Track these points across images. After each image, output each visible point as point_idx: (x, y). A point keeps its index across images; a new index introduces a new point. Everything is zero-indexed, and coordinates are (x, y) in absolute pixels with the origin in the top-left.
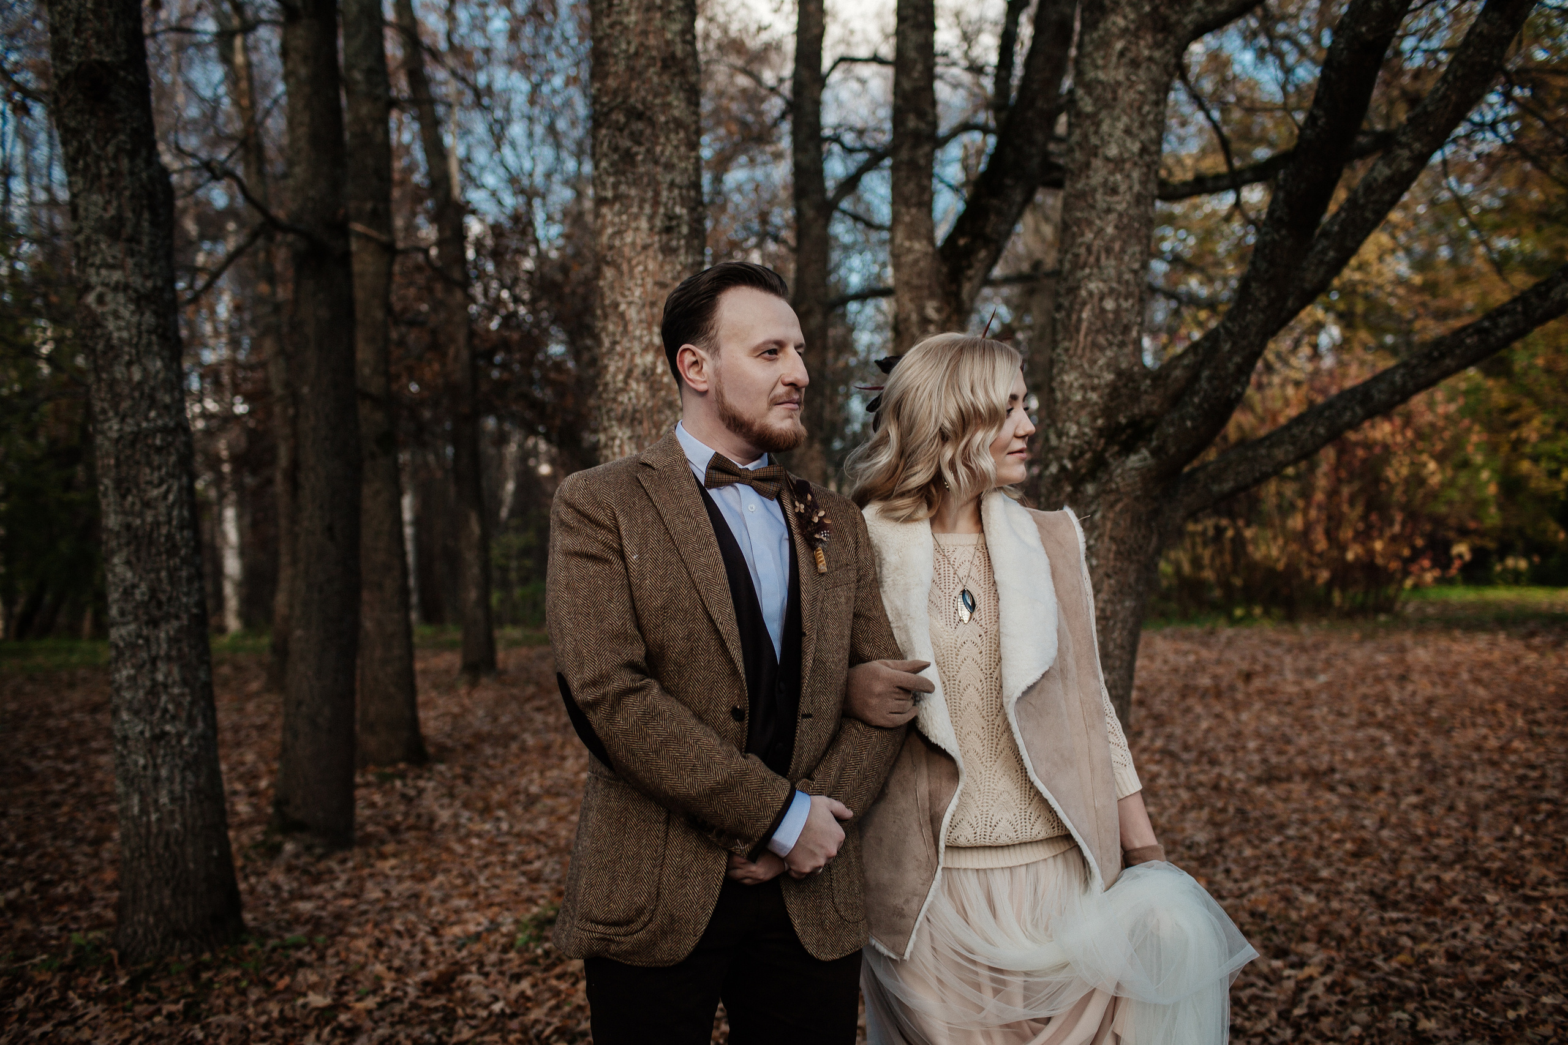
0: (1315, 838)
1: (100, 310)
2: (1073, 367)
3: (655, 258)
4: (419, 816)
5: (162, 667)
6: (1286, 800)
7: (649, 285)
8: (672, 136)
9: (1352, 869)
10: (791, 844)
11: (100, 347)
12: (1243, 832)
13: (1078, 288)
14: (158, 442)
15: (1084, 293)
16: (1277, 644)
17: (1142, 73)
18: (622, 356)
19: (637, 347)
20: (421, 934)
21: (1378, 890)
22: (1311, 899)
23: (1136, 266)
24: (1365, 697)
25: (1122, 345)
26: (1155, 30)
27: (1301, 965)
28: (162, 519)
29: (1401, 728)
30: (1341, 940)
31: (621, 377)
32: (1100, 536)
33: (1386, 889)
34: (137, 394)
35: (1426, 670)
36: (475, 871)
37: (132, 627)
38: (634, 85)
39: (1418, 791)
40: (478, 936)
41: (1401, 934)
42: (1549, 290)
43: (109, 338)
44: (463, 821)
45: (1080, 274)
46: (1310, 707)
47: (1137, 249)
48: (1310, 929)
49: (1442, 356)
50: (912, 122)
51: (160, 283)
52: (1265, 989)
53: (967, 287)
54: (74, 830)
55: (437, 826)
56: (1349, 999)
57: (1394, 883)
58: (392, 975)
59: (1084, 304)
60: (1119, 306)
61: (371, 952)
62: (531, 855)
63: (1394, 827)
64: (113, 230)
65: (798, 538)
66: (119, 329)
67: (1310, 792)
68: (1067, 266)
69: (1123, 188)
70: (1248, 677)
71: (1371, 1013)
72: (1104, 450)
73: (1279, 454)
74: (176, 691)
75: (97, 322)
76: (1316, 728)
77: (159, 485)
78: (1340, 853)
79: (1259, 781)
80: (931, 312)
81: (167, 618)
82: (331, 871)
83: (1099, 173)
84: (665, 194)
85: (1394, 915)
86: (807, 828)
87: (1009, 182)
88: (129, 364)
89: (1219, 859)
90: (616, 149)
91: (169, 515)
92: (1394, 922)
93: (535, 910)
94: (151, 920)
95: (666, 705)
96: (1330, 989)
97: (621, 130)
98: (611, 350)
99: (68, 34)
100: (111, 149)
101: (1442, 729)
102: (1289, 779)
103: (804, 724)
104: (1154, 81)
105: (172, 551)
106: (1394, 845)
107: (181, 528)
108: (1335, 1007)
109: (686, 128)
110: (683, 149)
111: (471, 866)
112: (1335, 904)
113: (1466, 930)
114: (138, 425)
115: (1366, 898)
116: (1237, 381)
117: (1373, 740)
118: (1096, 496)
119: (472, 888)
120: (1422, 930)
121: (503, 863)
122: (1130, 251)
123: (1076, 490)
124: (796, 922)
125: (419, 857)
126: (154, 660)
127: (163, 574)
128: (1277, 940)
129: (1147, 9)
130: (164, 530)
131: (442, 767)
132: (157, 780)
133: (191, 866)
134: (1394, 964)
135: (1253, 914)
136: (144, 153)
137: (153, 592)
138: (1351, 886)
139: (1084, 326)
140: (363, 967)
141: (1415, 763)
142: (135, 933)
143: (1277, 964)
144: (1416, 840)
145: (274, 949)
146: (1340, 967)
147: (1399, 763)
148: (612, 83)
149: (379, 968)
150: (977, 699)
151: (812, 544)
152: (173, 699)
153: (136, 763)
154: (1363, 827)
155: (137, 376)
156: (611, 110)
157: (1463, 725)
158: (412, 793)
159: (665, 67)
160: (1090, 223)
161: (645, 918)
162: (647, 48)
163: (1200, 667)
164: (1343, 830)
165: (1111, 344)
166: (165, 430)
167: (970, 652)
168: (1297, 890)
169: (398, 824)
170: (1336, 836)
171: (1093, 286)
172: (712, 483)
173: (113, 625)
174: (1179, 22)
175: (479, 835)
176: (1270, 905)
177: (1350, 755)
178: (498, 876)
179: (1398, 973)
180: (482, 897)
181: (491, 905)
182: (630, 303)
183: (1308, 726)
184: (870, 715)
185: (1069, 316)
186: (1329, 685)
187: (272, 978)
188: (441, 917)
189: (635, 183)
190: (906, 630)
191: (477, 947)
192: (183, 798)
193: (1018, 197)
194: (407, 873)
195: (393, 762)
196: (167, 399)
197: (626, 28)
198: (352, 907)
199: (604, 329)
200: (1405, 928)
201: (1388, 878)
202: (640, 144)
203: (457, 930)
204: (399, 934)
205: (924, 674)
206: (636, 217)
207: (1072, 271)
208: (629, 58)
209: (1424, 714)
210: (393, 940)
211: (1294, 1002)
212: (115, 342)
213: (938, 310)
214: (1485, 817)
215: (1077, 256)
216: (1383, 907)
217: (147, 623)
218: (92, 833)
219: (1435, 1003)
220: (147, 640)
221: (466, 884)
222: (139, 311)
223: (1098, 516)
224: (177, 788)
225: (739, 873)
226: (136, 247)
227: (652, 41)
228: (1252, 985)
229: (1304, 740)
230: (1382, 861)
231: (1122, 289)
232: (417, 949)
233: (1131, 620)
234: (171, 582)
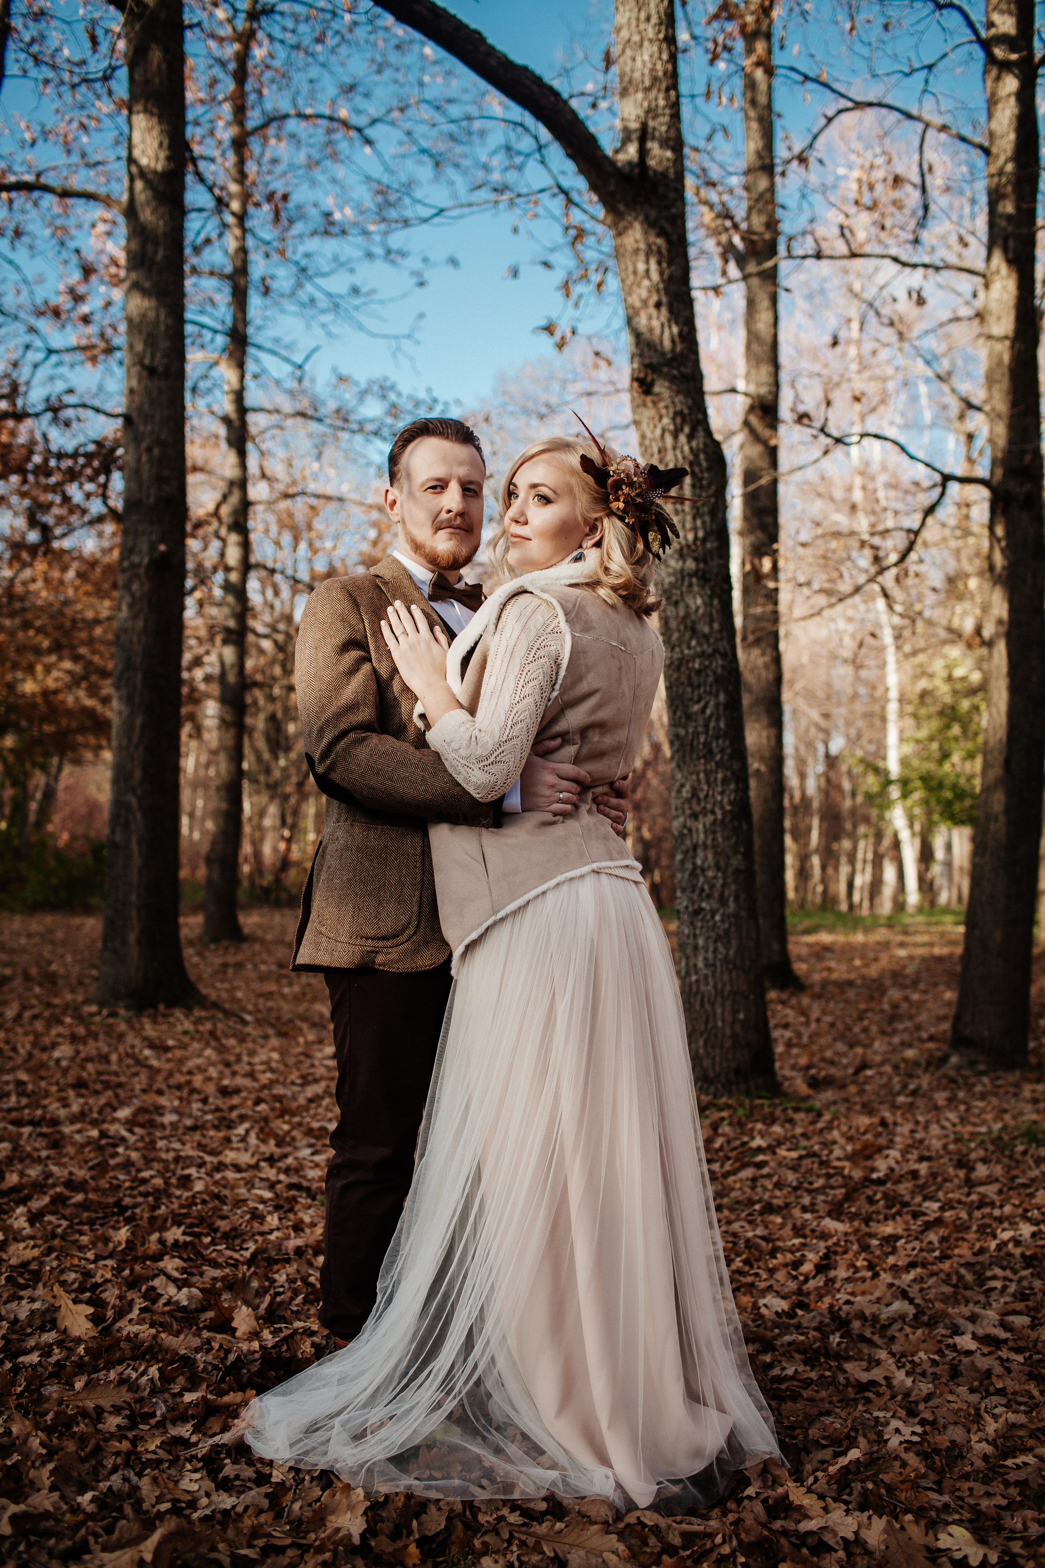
5: (701, 853)
14: (696, 666)
28: (700, 729)
74: (710, 874)
77: (698, 701)
81: (704, 812)
91: (706, 726)
105: (710, 757)
107: (718, 737)
114: (682, 652)
126: (695, 847)
127: (703, 776)
130: (702, 739)
132: (696, 948)
137: (694, 792)
152: (709, 880)
166: (702, 655)
172: (435, 596)
192: (715, 965)
196: (706, 630)
224: (710, 955)
234: (708, 783)
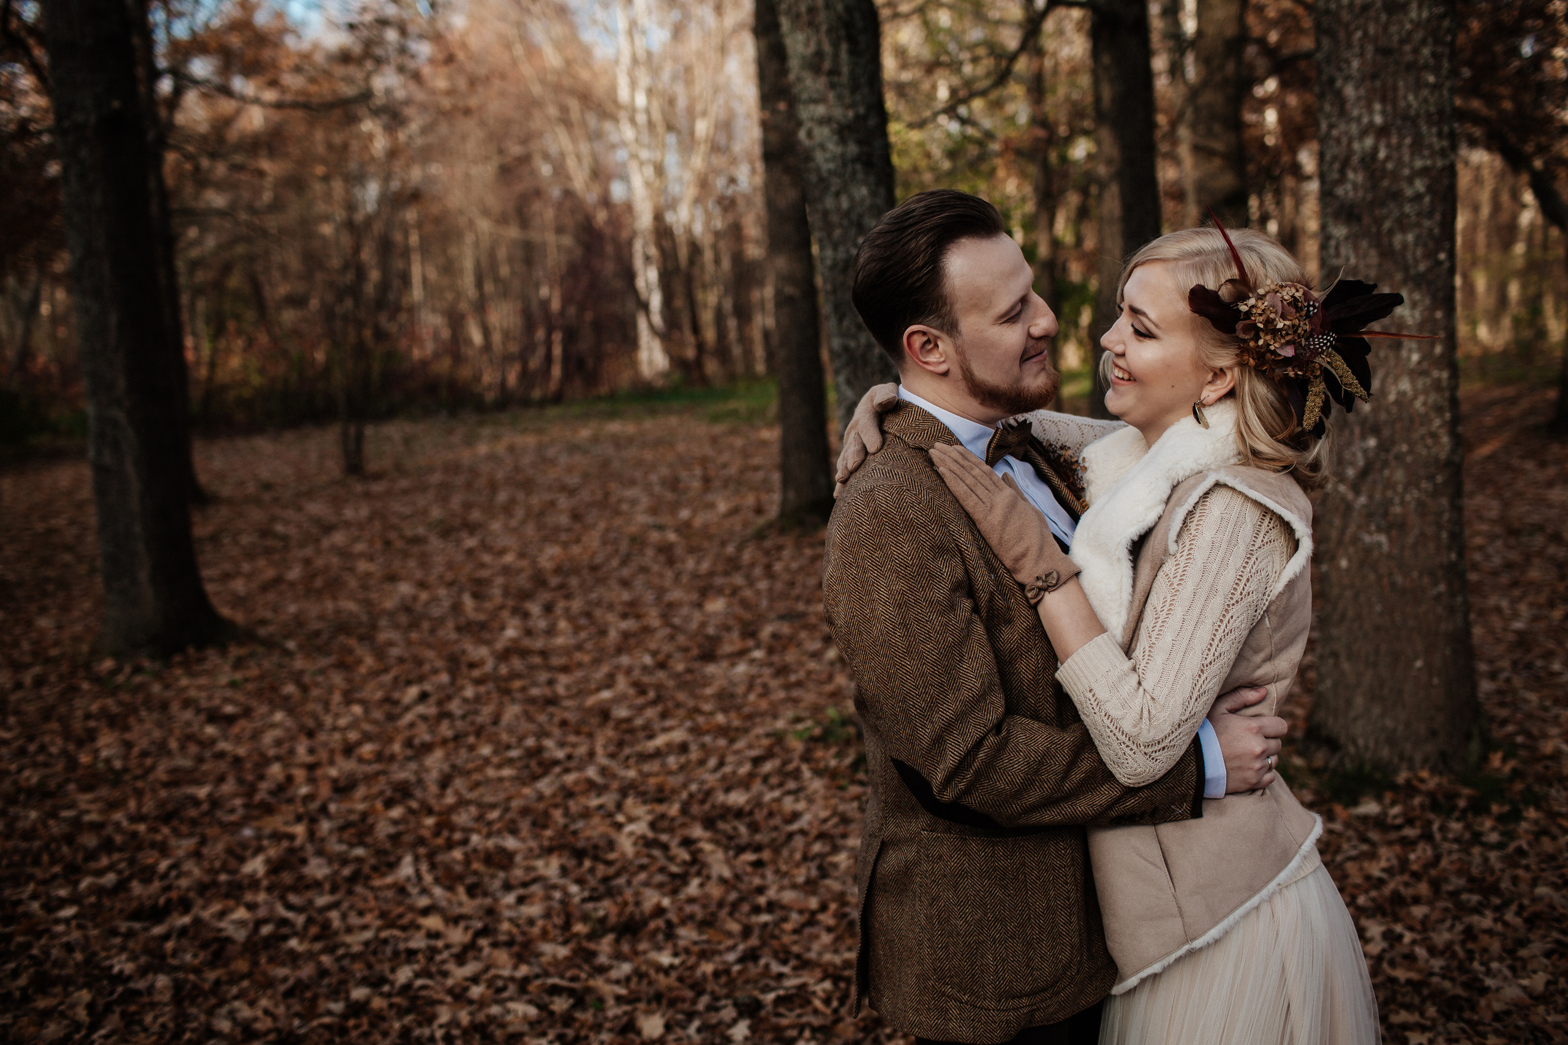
1: (810, 144)
7: (1370, 55)
11: (813, 179)
34: (846, 222)
43: (819, 171)
51: (862, 110)
64: (815, 65)
66: (827, 160)
75: (808, 156)
88: (837, 195)
114: (848, 251)
155: (845, 204)
182: (1347, 78)
212: (824, 173)
222: (842, 140)
226: (836, 79)
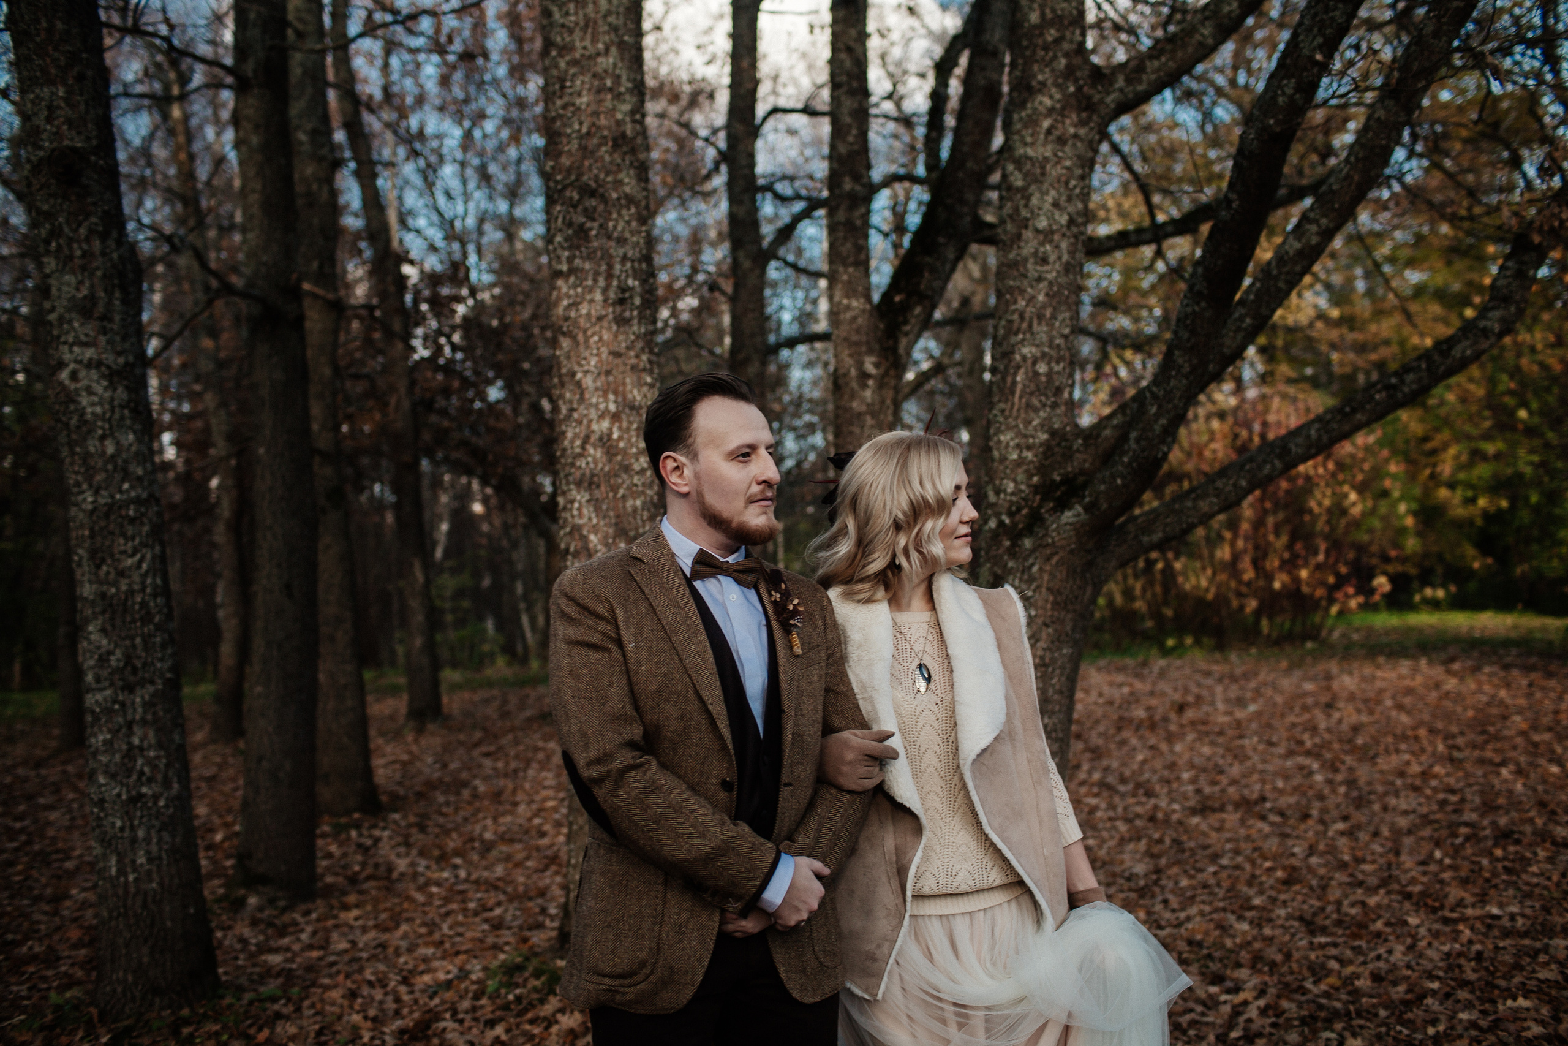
0: (1248, 867)
1: (73, 386)
2: (1009, 428)
3: (609, 329)
4: (377, 866)
5: (138, 731)
6: (1220, 830)
7: (604, 356)
8: (624, 212)
9: (1283, 897)
10: (778, 901)
11: (74, 421)
12: (1178, 862)
13: (1013, 352)
14: (131, 513)
15: (1018, 357)
16: (1208, 674)
17: (1067, 149)
18: (579, 422)
19: (593, 414)
20: (392, 984)
21: (1308, 917)
22: (1245, 926)
23: (1067, 331)
24: (1294, 725)
25: (1055, 406)
26: (1080, 109)
27: (1236, 990)
28: (136, 587)
29: (1328, 756)
30: (1273, 965)
31: (578, 443)
32: (1038, 587)
33: (1315, 914)
34: (110, 467)
35: (1352, 697)
36: (437, 920)
37: (108, 692)
38: (587, 163)
39: (1345, 818)
40: (448, 984)
41: (1329, 957)
42: (1450, 348)
43: (82, 414)
44: (421, 869)
45: (1014, 339)
46: (1241, 737)
47: (1067, 315)
48: (1245, 956)
49: (1354, 411)
50: (848, 185)
51: (131, 359)
52: (1203, 1014)
53: (903, 342)
54: (31, 889)
55: (395, 875)
56: (1281, 1021)
57: (1323, 909)
58: (369, 1024)
59: (1018, 367)
60: (1051, 369)
61: (346, 1003)
62: (491, 902)
63: (1322, 854)
64: (85, 309)
65: (774, 624)
66: (93, 404)
67: (1242, 821)
68: (1001, 332)
69: (1052, 258)
70: (1181, 708)
71: (1302, 1034)
72: (1040, 506)
73: (1204, 506)
74: (152, 754)
75: (70, 398)
76: (1248, 758)
77: (133, 555)
78: (1271, 881)
79: (1194, 812)
80: (869, 368)
81: (142, 683)
82: (295, 924)
83: (1029, 245)
84: (618, 267)
85: (1323, 940)
86: (792, 886)
87: (941, 240)
88: (103, 438)
89: (1157, 890)
90: (570, 225)
91: (143, 583)
92: (1322, 946)
93: (502, 957)
94: (130, 978)
95: (664, 779)
96: (1263, 1012)
97: (575, 206)
98: (569, 417)
99: (40, 121)
100: (83, 231)
101: (1367, 755)
102: (1222, 809)
103: (785, 792)
104: (1079, 157)
105: (147, 619)
106: (1322, 871)
107: (155, 596)
108: (1268, 1030)
109: (637, 204)
110: (634, 224)
111: (432, 914)
112: (1267, 931)
113: (1390, 952)
114: (112, 497)
115: (1296, 924)
116: (1163, 442)
117: (1301, 768)
118: (1033, 550)
119: (437, 936)
120: (1348, 953)
121: (465, 910)
122: (1060, 317)
123: (1014, 545)
124: (782, 969)
125: (382, 906)
126: (130, 725)
127: (138, 640)
128: (1214, 967)
129: (1072, 89)
130: (138, 599)
131: (396, 816)
132: (134, 840)
133: (169, 924)
134: (1323, 987)
135: (1190, 942)
136: (115, 234)
137: (128, 658)
138: (1282, 912)
139: (1019, 388)
140: (340, 1017)
141: (1342, 790)
142: (114, 991)
143: (1214, 989)
144: (1343, 866)
145: (251, 1003)
146: (1272, 991)
147: (1326, 791)
148: (565, 161)
149: (356, 1018)
150: (935, 762)
151: (787, 629)
152: (149, 762)
153: (113, 824)
154: (1293, 855)
155: (110, 449)
156: (564, 188)
157: (1387, 752)
158: (369, 842)
159: (616, 146)
160: (1022, 291)
161: (647, 971)
162: (599, 128)
163: (1134, 698)
164: (1274, 858)
165: (1044, 405)
166: (138, 501)
167: (928, 718)
168: (1232, 918)
169: (357, 874)
170: (1268, 864)
171: (1026, 350)
172: (697, 575)
173: (88, 691)
174: (1101, 101)
175: (438, 884)
176: (1206, 933)
177: (1280, 784)
178: (461, 924)
179: (1326, 995)
180: (447, 945)
181: (458, 953)
182: (586, 372)
183: (1240, 756)
184: (842, 781)
185: (1004, 379)
186: (1258, 714)
187: (252, 1031)
188: (410, 966)
189: (589, 257)
190: (871, 700)
191: (449, 995)
192: (160, 858)
193: (951, 255)
194: (371, 923)
195: (348, 813)
196: (140, 471)
197: (579, 109)
198: (320, 959)
199: (562, 396)
200: (1333, 951)
201: (1318, 904)
202: (593, 220)
203: (427, 978)
204: (370, 984)
205: (889, 742)
206: (591, 290)
207: (1006, 336)
208: (581, 138)
209: (1350, 741)
210: (366, 991)
211: (1231, 1025)
212: (89, 417)
213: (877, 365)
214: (1408, 841)
215: (1011, 322)
216: (1312, 933)
217: (123, 689)
218: (49, 891)
219: (1362, 1022)
220: (123, 704)
221: (430, 933)
222: (112, 386)
223: (1035, 569)
224: (154, 848)
225: (731, 927)
226: (108, 325)
227: (603, 121)
228: (1191, 1010)
229: (1236, 770)
230: (1311, 888)
231: (1053, 353)
232: (390, 998)
233: (1068, 666)
234: (146, 649)
